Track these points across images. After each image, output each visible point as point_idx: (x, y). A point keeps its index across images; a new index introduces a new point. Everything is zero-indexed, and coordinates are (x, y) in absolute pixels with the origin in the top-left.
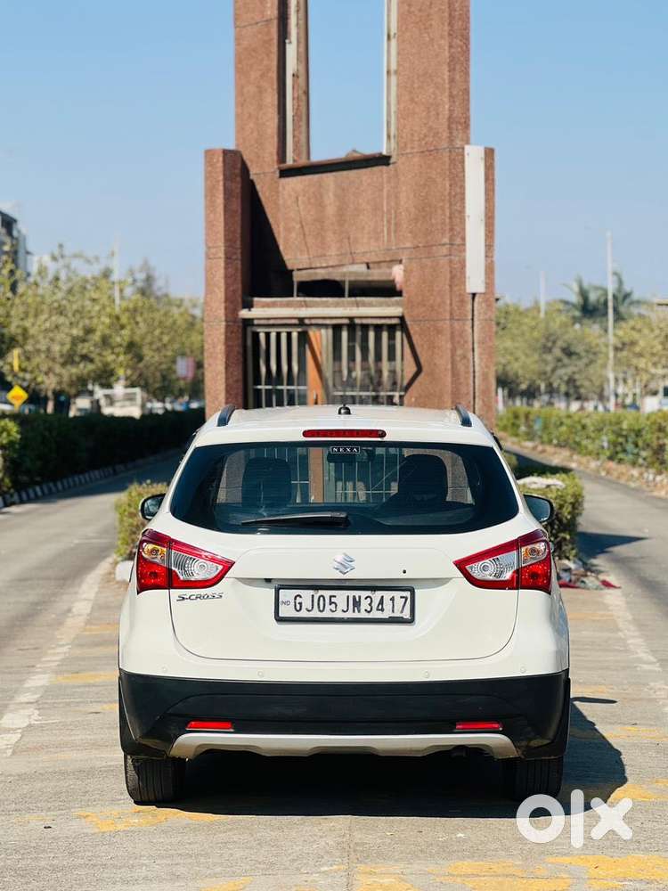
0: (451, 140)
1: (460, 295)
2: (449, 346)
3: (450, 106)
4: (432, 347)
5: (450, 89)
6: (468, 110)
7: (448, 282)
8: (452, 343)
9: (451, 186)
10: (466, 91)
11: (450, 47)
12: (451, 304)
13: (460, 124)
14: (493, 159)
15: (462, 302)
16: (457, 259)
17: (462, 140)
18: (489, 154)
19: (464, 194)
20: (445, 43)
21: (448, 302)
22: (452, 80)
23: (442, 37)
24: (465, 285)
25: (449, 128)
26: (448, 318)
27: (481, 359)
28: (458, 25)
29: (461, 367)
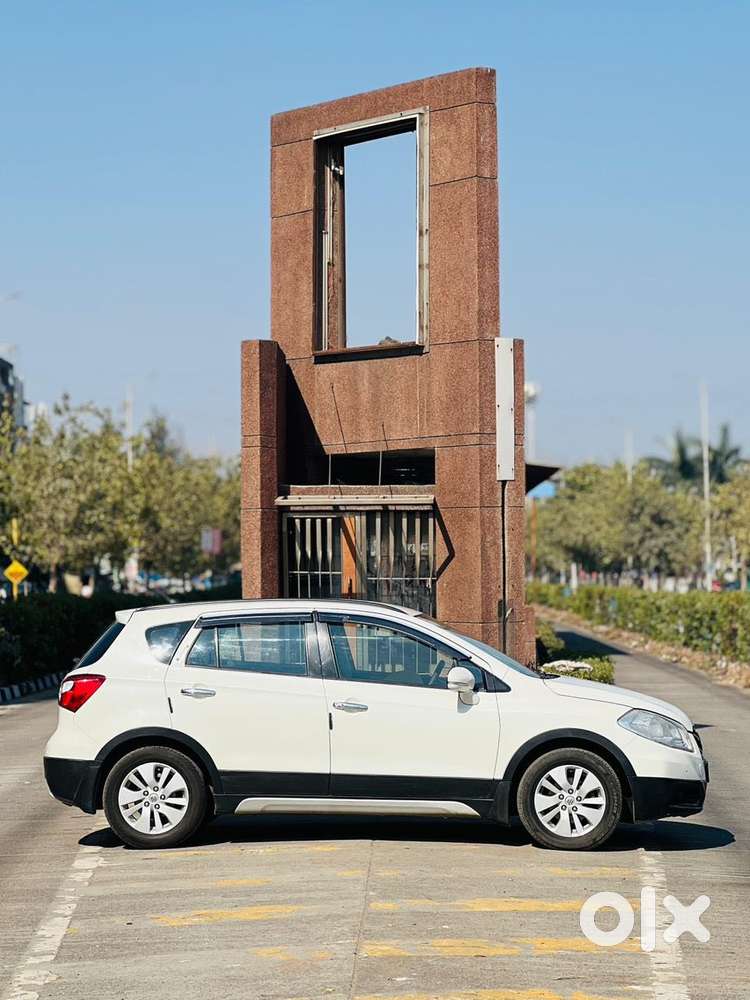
0: (481, 331)
1: (491, 483)
2: (479, 531)
3: (480, 301)
4: (463, 534)
5: (480, 283)
6: (498, 304)
7: (478, 470)
8: (483, 530)
9: (480, 376)
10: (496, 286)
11: (480, 245)
12: (481, 492)
13: (489, 317)
14: (522, 351)
15: (492, 490)
16: (487, 447)
17: (491, 332)
18: (518, 345)
19: (494, 384)
20: (474, 240)
21: (479, 490)
22: (481, 276)
23: (471, 235)
24: (495, 474)
25: (479, 321)
26: (478, 504)
27: (511, 546)
28: (486, 224)
29: (491, 553)
